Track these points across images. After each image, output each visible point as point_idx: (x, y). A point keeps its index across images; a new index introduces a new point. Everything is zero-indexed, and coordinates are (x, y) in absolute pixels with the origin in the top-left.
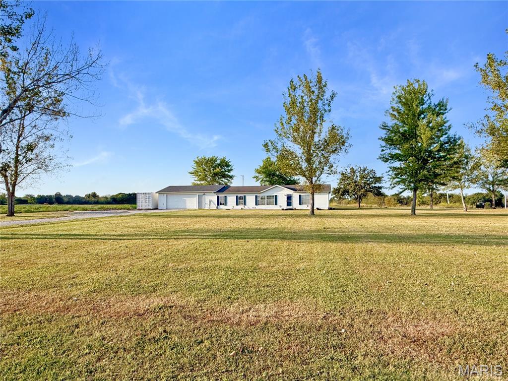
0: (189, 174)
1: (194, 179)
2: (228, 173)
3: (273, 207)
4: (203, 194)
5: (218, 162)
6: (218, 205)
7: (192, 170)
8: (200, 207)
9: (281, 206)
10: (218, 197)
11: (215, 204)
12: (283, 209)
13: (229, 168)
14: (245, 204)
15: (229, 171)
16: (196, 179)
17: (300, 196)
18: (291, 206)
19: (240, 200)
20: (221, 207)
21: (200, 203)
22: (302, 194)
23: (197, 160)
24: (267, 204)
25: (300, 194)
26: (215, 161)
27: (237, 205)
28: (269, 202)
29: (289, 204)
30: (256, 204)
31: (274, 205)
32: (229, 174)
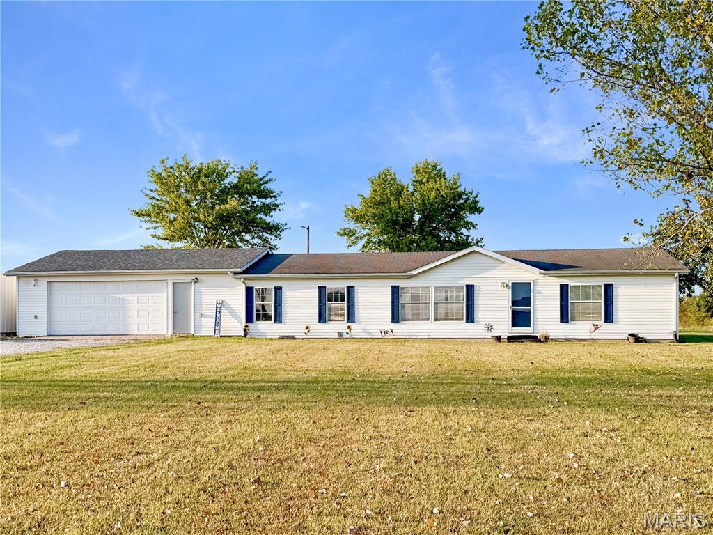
0: (136, 218)
1: (153, 232)
2: (264, 218)
3: (460, 329)
4: (189, 278)
5: (232, 179)
6: (249, 319)
7: (145, 204)
8: (180, 331)
9: (489, 327)
10: (249, 291)
11: (237, 318)
12: (499, 338)
13: (268, 201)
14: (351, 317)
15: (268, 210)
16: (160, 232)
17: (564, 288)
18: (529, 326)
19: (334, 305)
20: (262, 327)
21: (179, 312)
22: (571, 282)
23: (159, 170)
24: (436, 319)
25: (564, 281)
26: (222, 177)
27: (322, 319)
28: (442, 310)
29: (520, 318)
30: (395, 319)
31: (463, 325)
32: (268, 219)
